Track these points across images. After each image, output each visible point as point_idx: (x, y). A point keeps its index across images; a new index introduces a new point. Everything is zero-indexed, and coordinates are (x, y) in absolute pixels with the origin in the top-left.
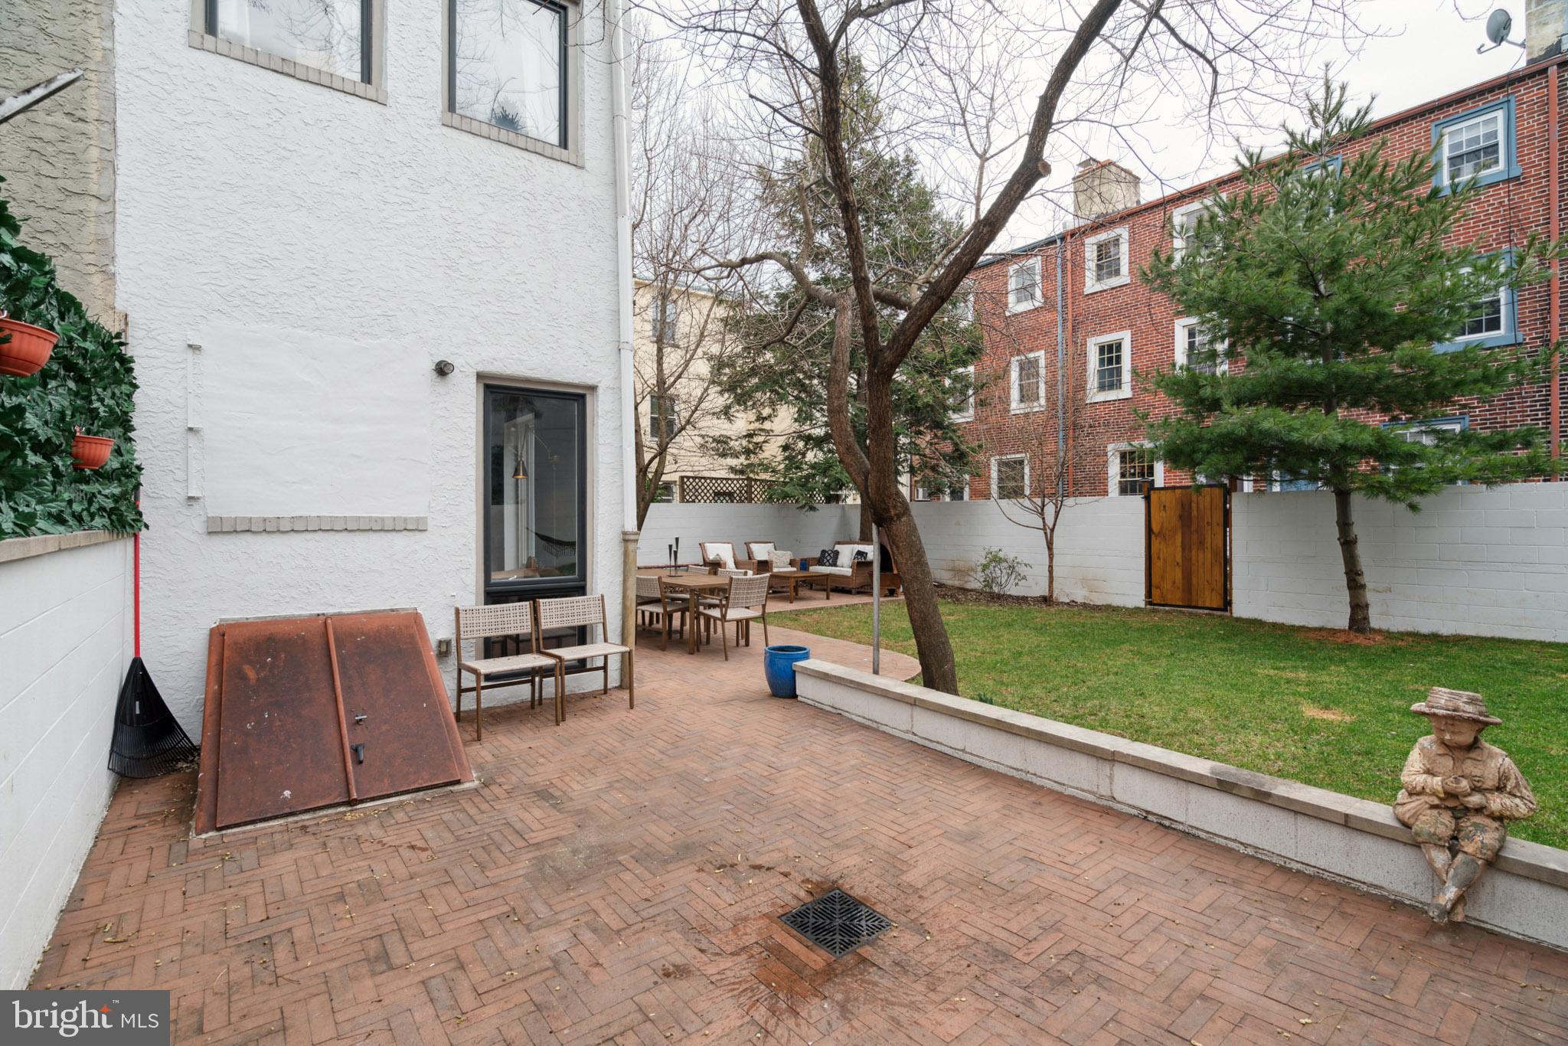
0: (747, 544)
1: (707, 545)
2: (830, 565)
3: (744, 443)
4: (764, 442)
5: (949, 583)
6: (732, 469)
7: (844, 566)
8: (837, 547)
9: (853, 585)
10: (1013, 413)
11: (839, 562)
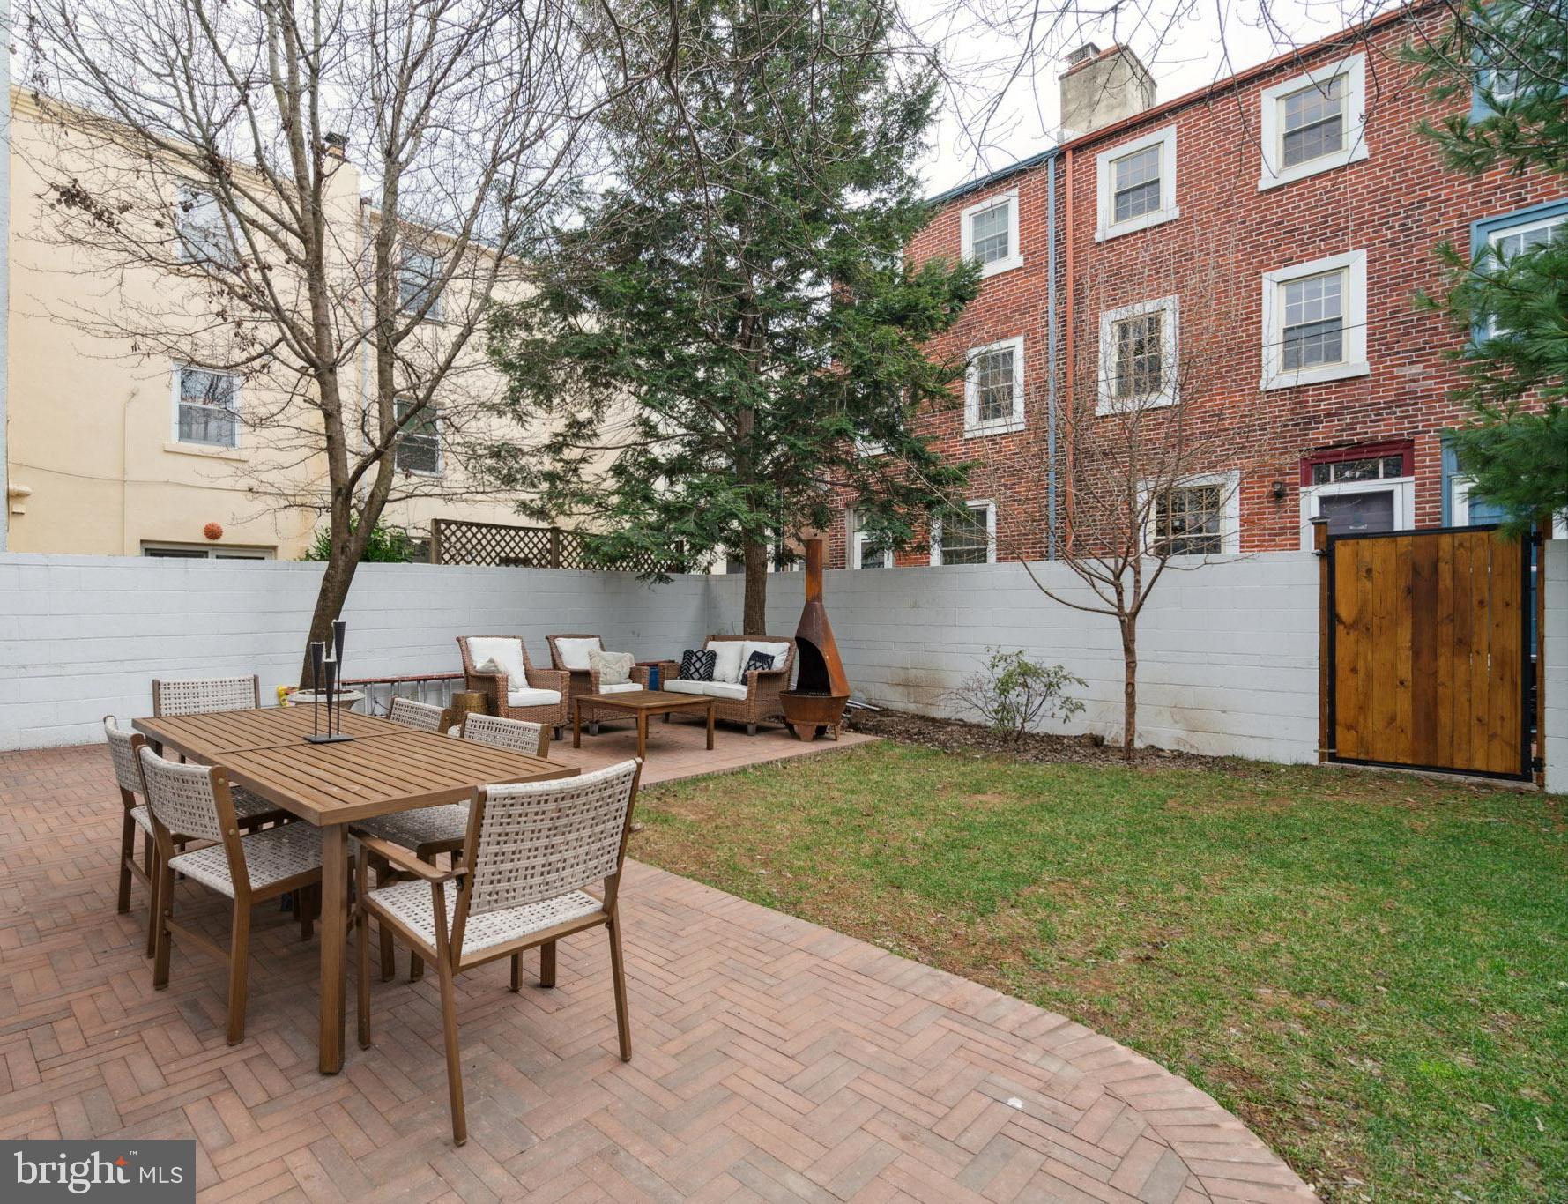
0: (550, 639)
1: (472, 641)
2: (701, 678)
3: (547, 459)
4: (583, 460)
5: (898, 706)
6: (524, 507)
7: (728, 683)
8: (712, 646)
9: (752, 716)
10: (968, 436)
11: (717, 673)
